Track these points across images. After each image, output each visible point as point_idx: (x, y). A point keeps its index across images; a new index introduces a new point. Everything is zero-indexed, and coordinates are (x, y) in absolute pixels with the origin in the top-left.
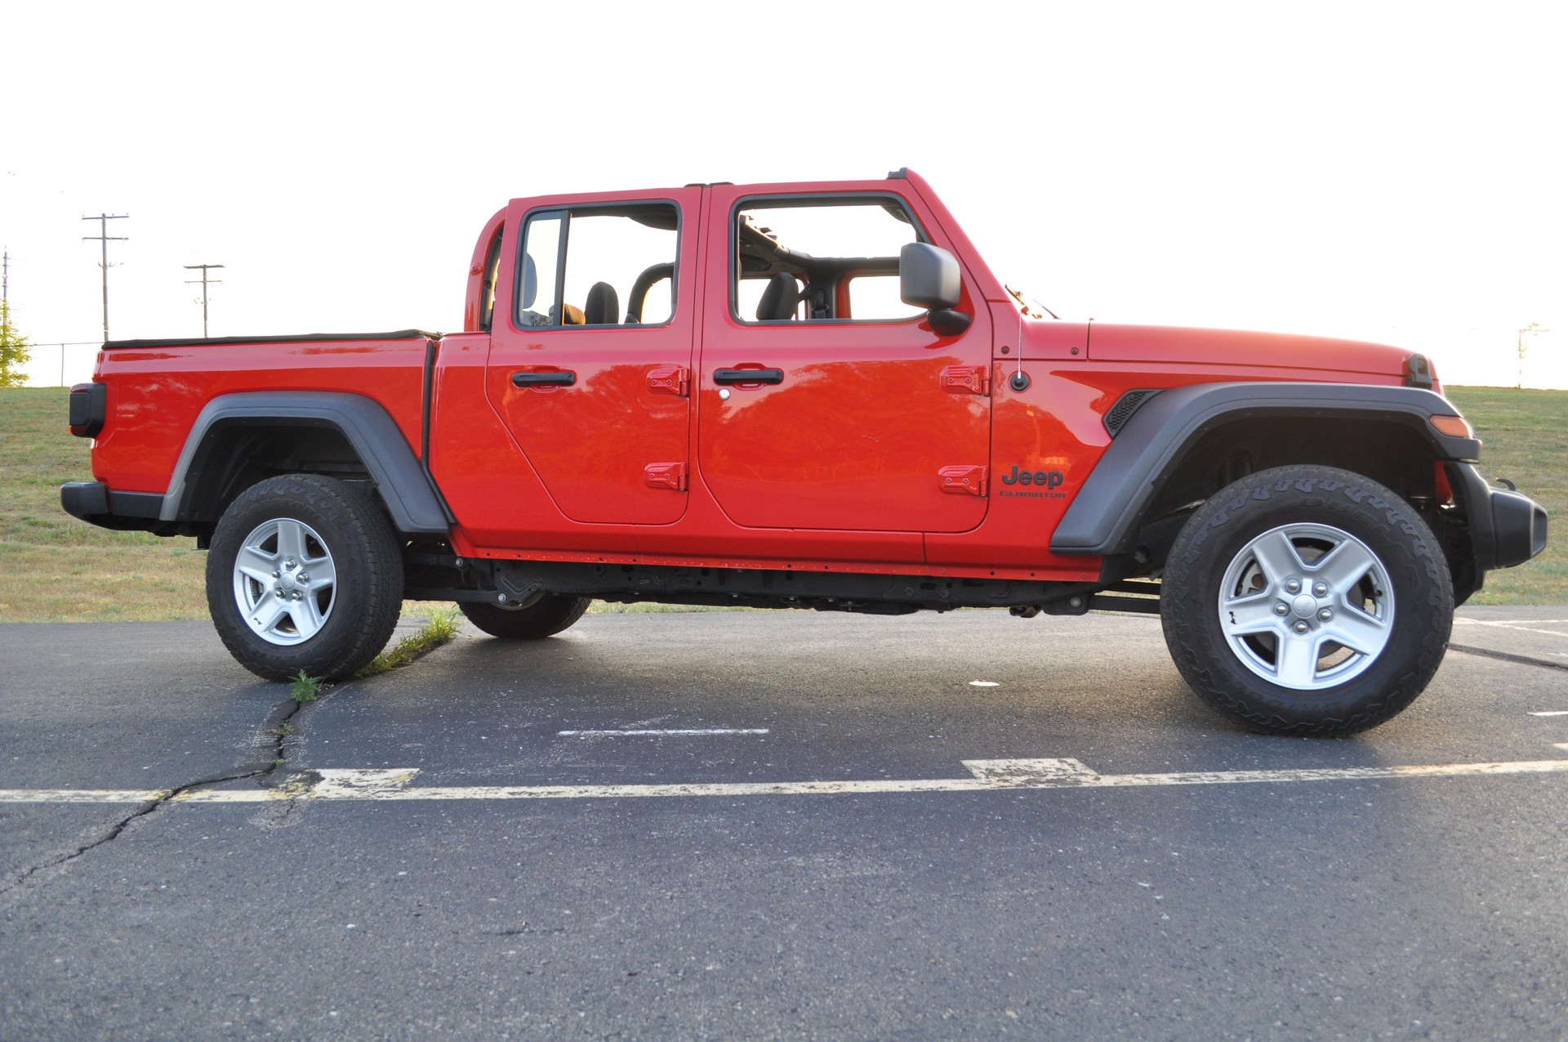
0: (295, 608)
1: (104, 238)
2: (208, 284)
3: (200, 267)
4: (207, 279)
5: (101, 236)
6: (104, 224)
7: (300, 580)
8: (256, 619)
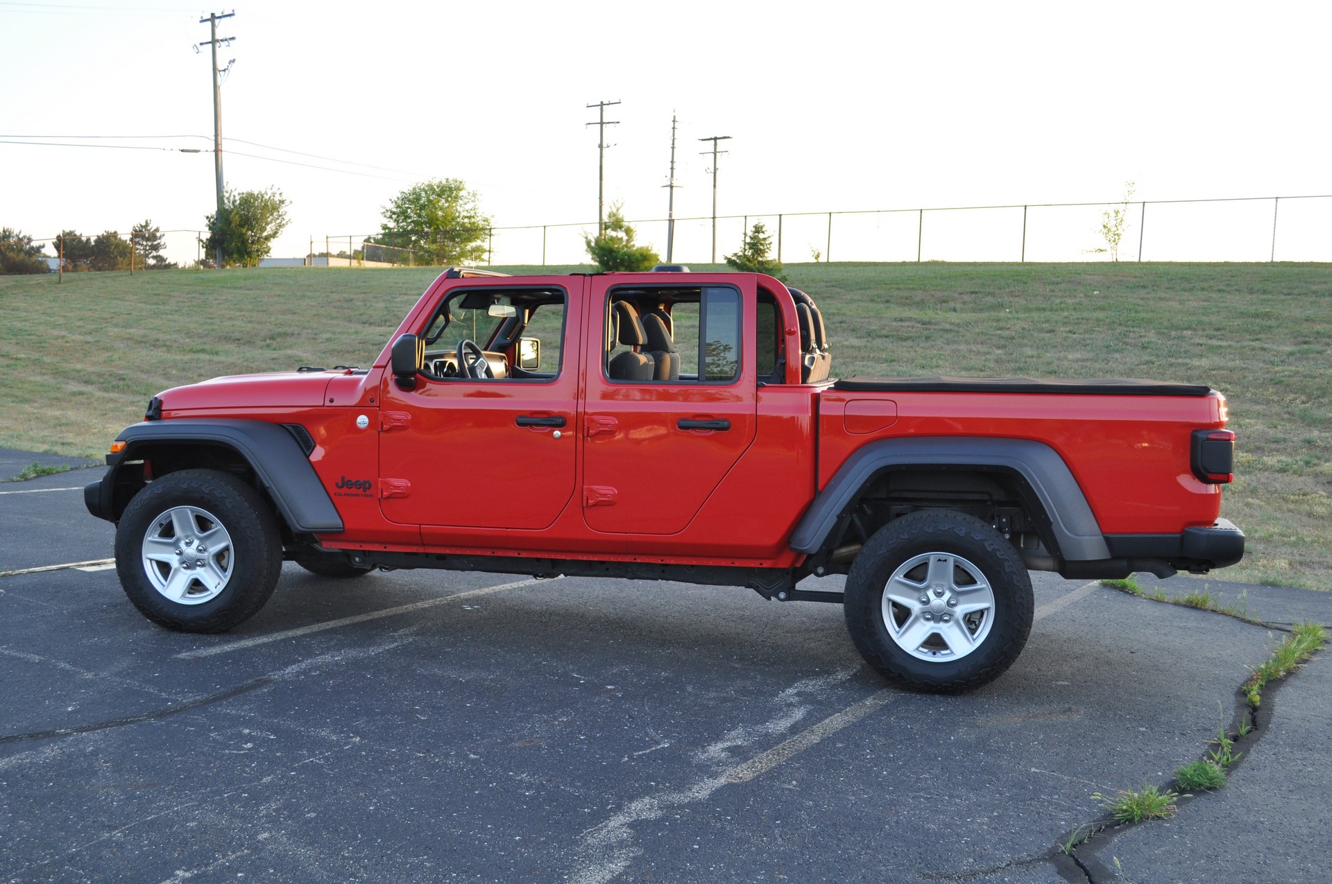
1: (602, 123)
2: (718, 154)
3: (711, 139)
4: (717, 150)
5: (599, 121)
6: (602, 109)
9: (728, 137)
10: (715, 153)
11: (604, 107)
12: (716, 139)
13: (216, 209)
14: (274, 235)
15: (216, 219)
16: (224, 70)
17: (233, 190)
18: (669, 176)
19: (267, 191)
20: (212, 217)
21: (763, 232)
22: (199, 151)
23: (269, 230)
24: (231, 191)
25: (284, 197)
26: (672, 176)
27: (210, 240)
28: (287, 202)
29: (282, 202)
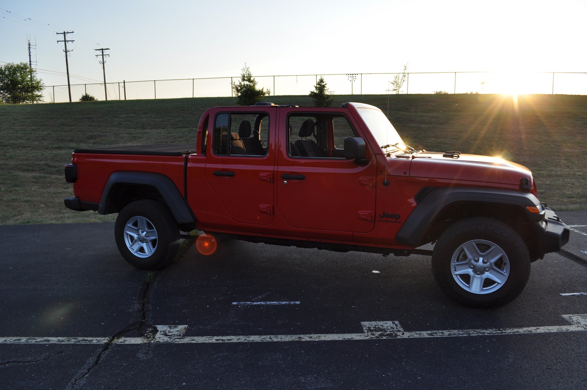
0: (144, 245)
3: (101, 49)
5: (64, 40)
7: (146, 236)
8: (132, 248)
9: (108, 49)
10: (103, 56)
11: (66, 34)
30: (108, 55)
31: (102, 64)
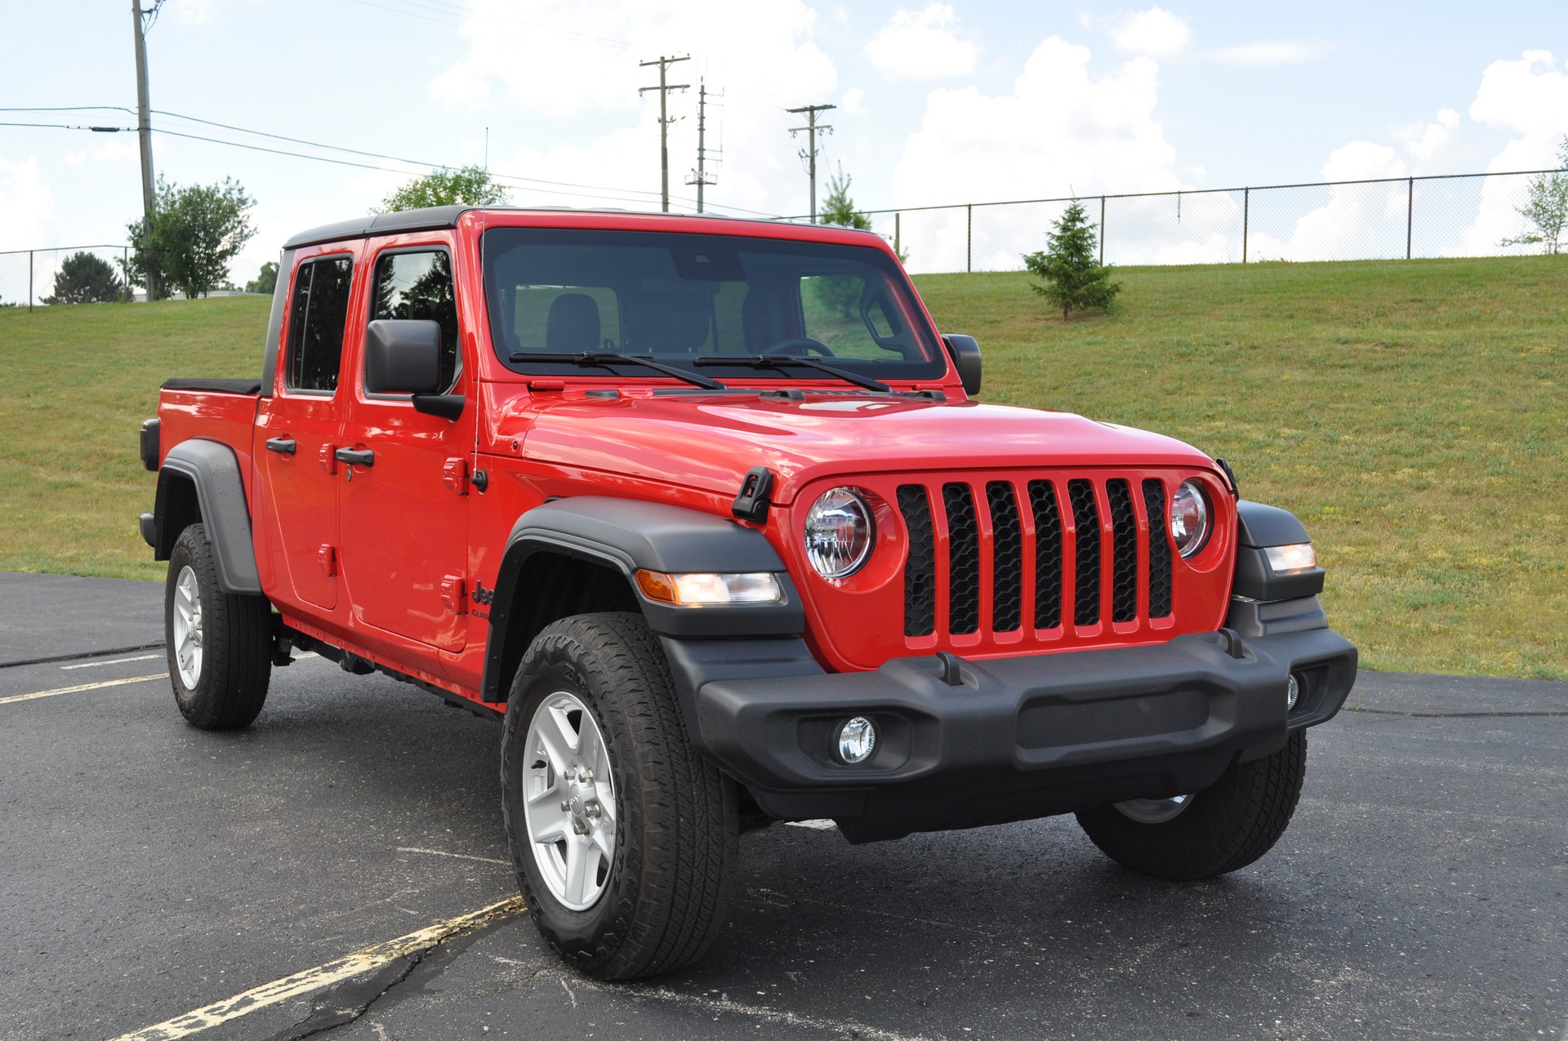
1: (664, 88)
2: (816, 131)
3: (805, 109)
4: (815, 125)
5: (659, 85)
6: (663, 71)
9: (831, 107)
10: (812, 131)
11: (667, 65)
12: (812, 109)
13: (144, 215)
14: (232, 251)
15: (145, 229)
16: (150, 12)
17: (171, 186)
18: (697, 169)
19: (219, 186)
20: (137, 227)
21: (1082, 221)
22: (118, 130)
23: (225, 243)
24: (169, 186)
25: (245, 195)
26: (701, 168)
27: (135, 260)
28: (250, 202)
29: (243, 202)
30: (828, 127)
31: (809, 159)
